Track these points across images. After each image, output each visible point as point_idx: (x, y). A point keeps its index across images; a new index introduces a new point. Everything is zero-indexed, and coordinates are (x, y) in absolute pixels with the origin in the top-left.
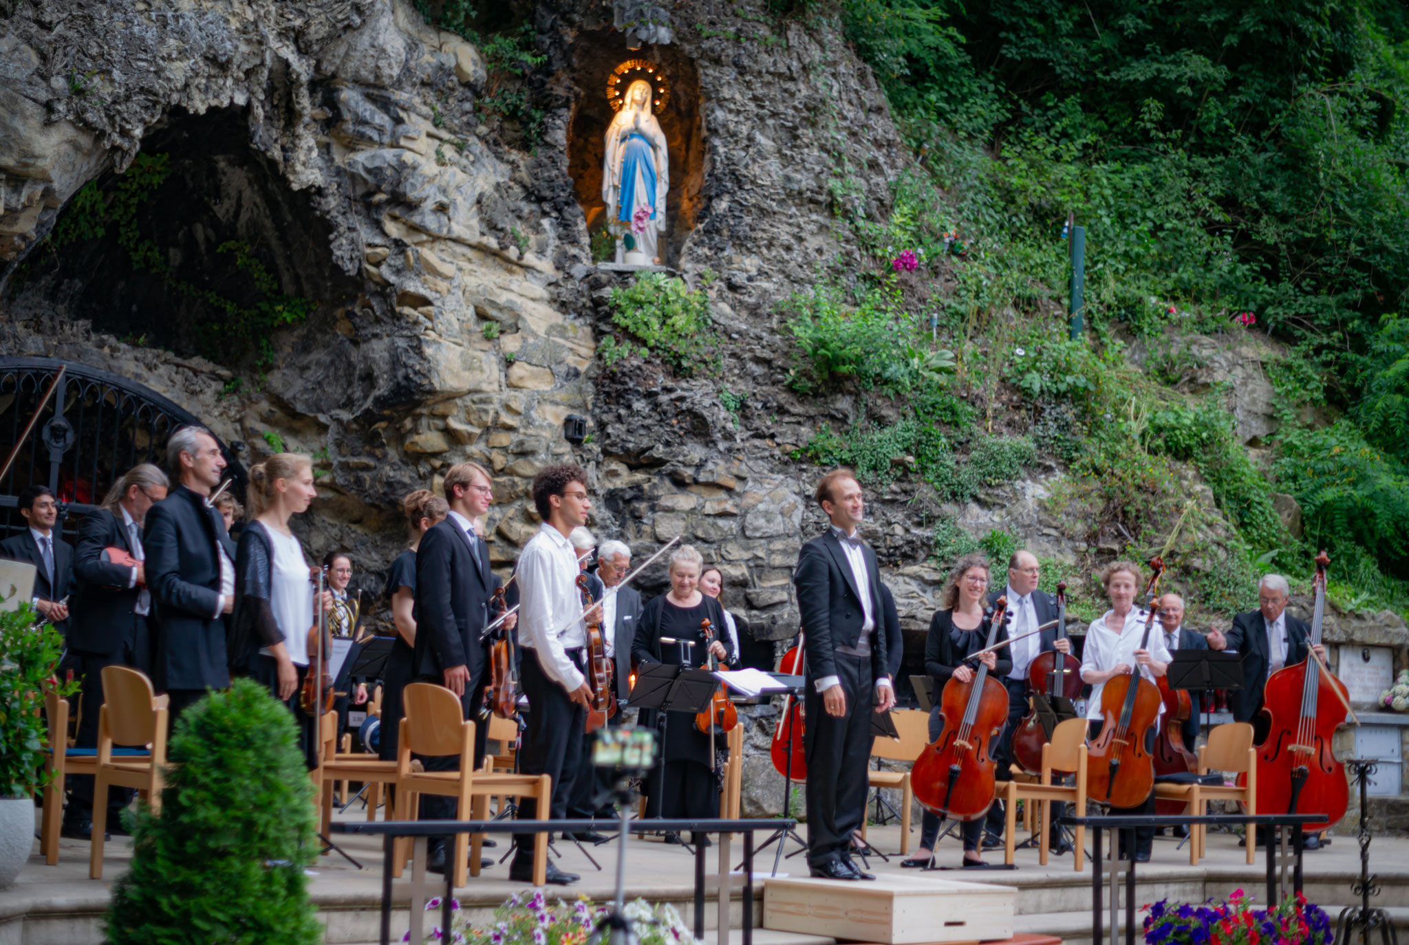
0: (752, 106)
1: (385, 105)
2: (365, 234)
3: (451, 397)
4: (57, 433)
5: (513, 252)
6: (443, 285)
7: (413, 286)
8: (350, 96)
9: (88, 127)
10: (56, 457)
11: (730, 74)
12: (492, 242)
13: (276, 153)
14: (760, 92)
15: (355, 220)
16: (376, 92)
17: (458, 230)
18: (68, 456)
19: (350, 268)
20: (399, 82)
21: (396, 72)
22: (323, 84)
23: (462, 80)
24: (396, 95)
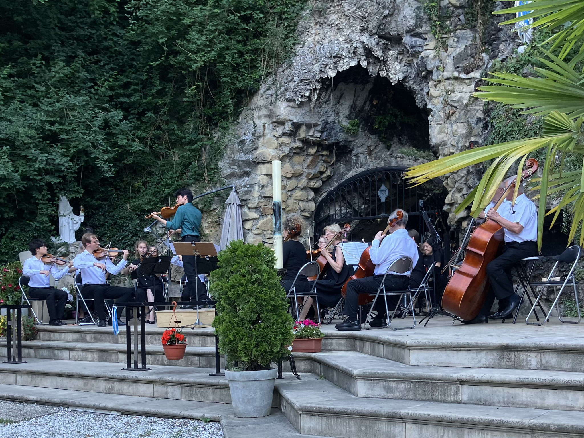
1: (417, 36)
4: (382, 192)
8: (406, 39)
10: (383, 200)
13: (383, 73)
16: (413, 33)
19: (420, 105)
20: (417, 26)
21: (412, 22)
22: (397, 40)
23: (456, 7)
24: (418, 30)
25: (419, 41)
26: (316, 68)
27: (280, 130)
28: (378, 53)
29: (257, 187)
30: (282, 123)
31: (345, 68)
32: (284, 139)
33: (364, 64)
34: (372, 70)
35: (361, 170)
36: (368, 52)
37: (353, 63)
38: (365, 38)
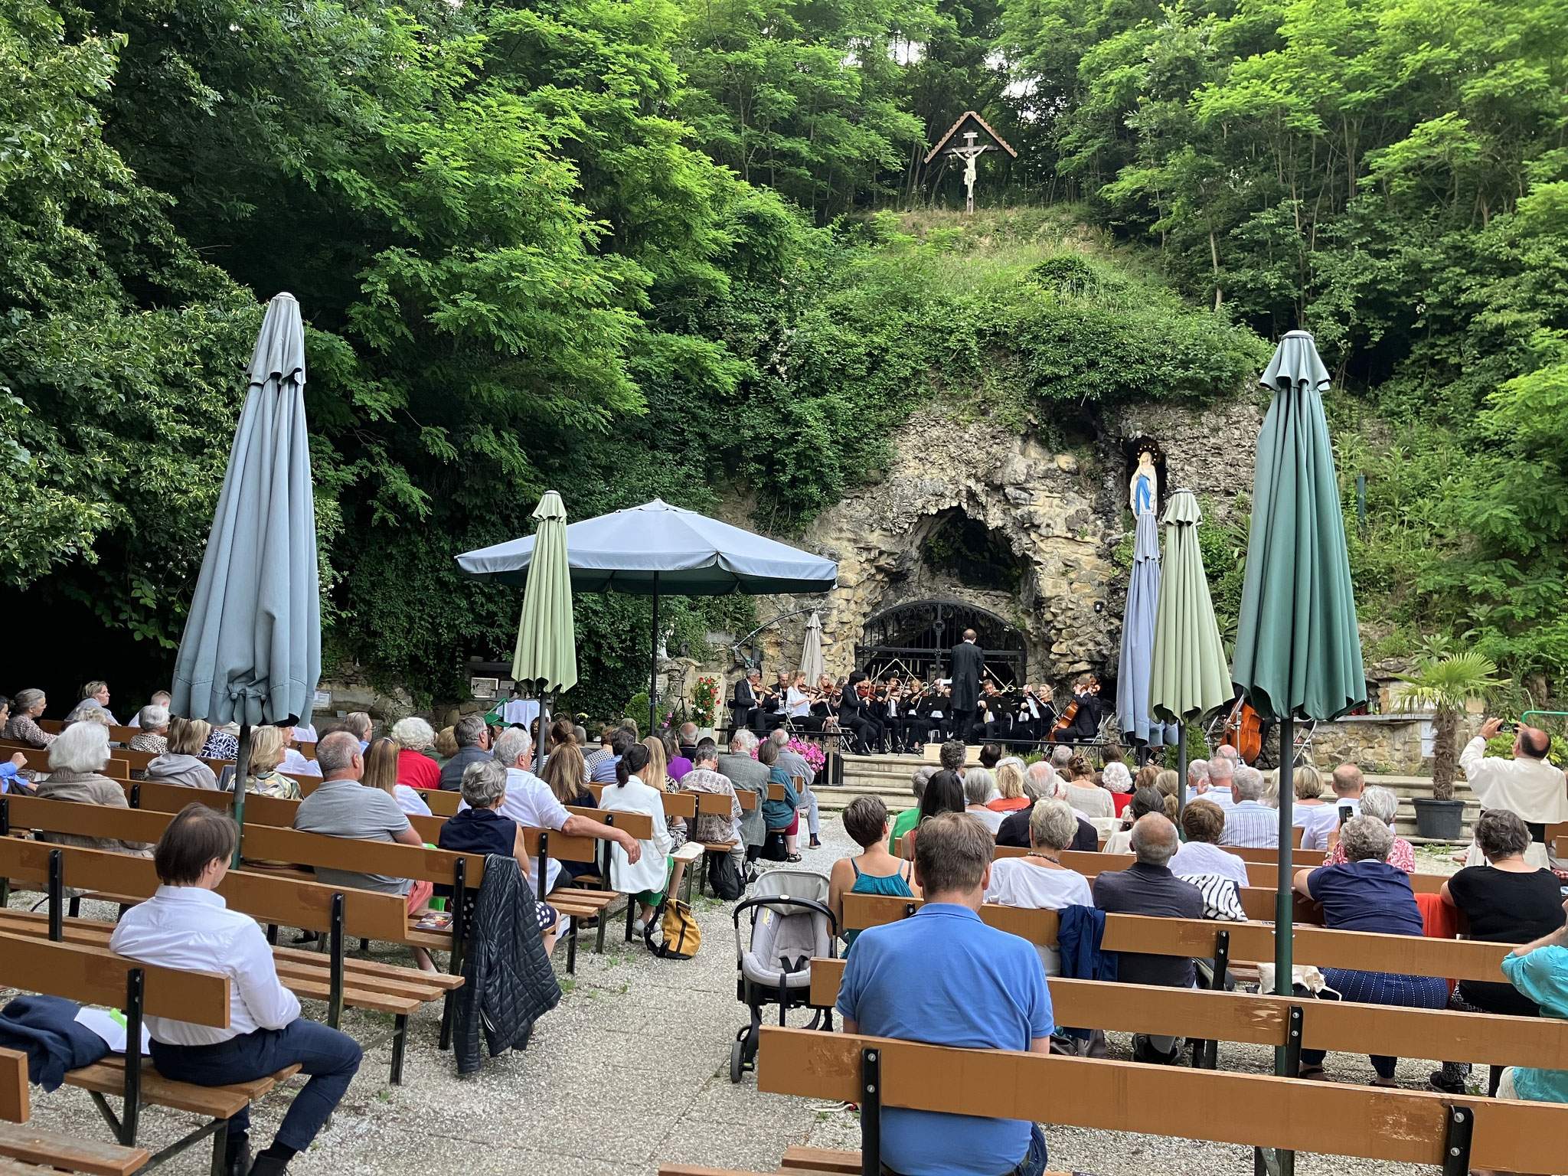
0: (1183, 455)
1: (1025, 490)
2: (1025, 540)
3: (1050, 599)
4: (939, 625)
5: (1078, 538)
6: (1047, 556)
7: (1036, 558)
8: (1009, 490)
9: (885, 530)
10: (939, 634)
11: (1172, 442)
12: (1070, 535)
13: (980, 517)
14: (1185, 448)
15: (1022, 535)
16: (1018, 486)
17: (1057, 533)
18: (944, 634)
19: (1019, 554)
20: (1026, 481)
21: (1023, 478)
22: (1000, 488)
23: (1064, 471)
24: (1028, 486)
25: (1024, 495)
26: (919, 503)
27: (865, 555)
28: (983, 499)
29: (835, 612)
30: (868, 550)
31: (947, 507)
32: (865, 565)
33: (965, 506)
34: (971, 513)
35: (912, 599)
36: (972, 495)
37: (955, 504)
38: (971, 483)
